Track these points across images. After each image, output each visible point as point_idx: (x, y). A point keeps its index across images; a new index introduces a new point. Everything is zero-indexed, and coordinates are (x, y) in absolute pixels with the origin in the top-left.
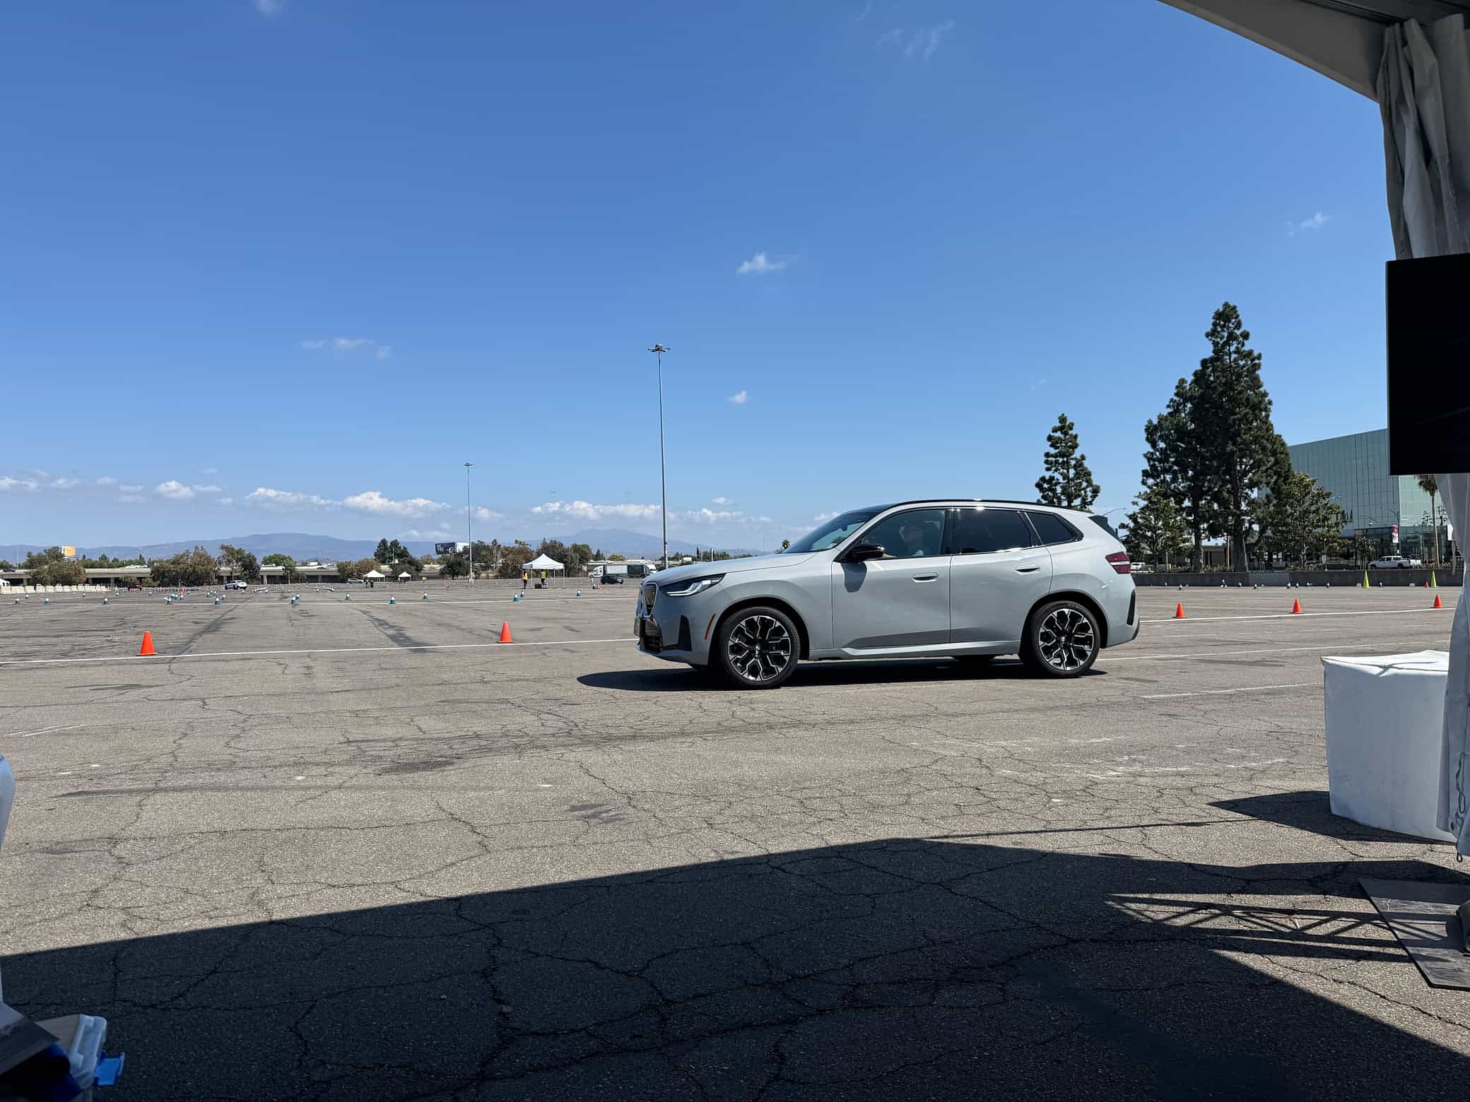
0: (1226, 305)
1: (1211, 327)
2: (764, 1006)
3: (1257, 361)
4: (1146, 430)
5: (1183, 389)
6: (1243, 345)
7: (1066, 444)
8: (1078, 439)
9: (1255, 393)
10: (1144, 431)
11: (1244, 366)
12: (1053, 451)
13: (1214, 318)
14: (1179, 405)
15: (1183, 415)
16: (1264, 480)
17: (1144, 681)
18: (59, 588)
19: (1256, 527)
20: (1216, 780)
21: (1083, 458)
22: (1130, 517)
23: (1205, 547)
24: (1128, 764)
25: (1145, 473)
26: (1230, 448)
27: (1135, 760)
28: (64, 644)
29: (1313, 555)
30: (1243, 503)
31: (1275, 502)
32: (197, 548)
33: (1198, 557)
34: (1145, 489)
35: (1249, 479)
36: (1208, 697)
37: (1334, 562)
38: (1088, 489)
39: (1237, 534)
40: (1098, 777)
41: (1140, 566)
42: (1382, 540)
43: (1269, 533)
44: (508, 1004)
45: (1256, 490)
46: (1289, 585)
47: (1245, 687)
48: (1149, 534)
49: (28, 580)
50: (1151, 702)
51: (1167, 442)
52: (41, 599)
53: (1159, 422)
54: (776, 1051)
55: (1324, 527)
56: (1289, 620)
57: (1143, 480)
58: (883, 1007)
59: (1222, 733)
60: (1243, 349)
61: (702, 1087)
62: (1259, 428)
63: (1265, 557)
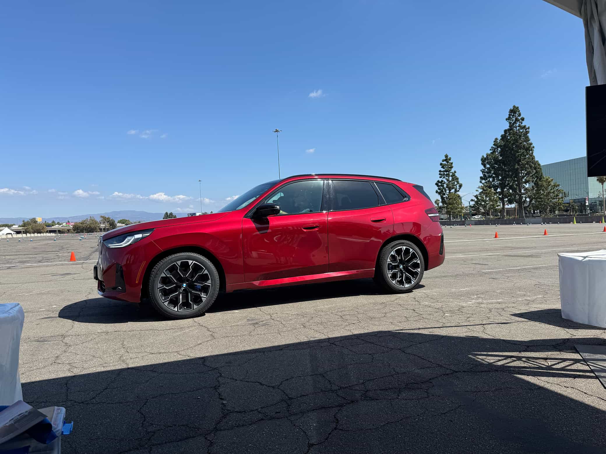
0: (514, 106)
1: (508, 116)
2: (329, 399)
3: (528, 130)
5: (497, 142)
6: (522, 123)
7: (448, 166)
8: (453, 164)
9: (527, 143)
10: (480, 160)
11: (522, 132)
12: (442, 170)
13: (509, 112)
14: (495, 149)
15: (497, 153)
16: (531, 180)
17: (483, 264)
18: (36, 235)
19: (528, 200)
20: (513, 305)
21: (455, 172)
22: (475, 196)
23: (506, 208)
24: (476, 299)
25: (481, 178)
26: (517, 166)
27: (479, 297)
28: (39, 257)
29: (552, 211)
30: (522, 190)
31: (536, 189)
32: (91, 217)
33: (504, 212)
34: (481, 185)
35: (525, 180)
36: (509, 271)
37: (561, 214)
38: (457, 185)
39: (520, 203)
40: (464, 304)
41: (479, 217)
42: (581, 204)
43: (533, 202)
44: (225, 400)
45: (528, 184)
46: (542, 223)
47: (524, 266)
48: (483, 203)
49: (23, 231)
50: (486, 273)
51: (490, 164)
52: (29, 239)
53: (487, 156)
54: (335, 418)
55: (557, 199)
56: (543, 238)
57: (480, 181)
58: (378, 399)
59: (516, 285)
60: (521, 125)
61: (305, 433)
62: (529, 158)
63: (532, 212)
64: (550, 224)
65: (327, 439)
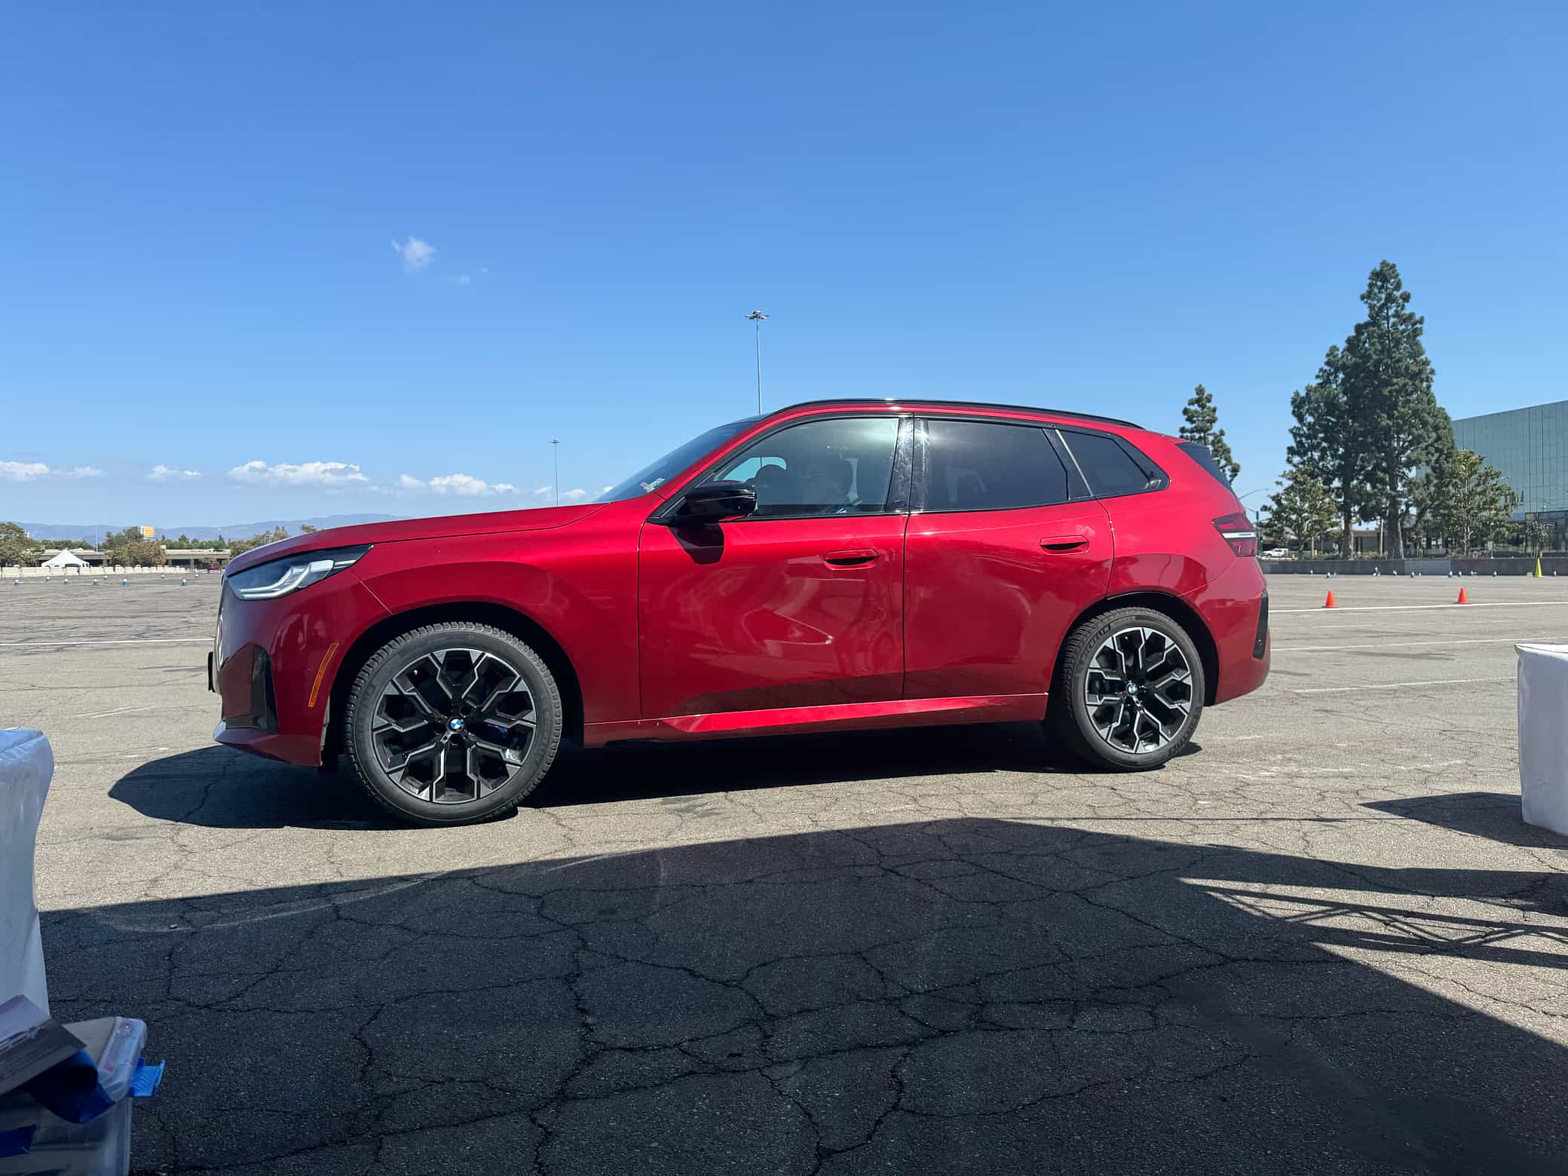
0: (1384, 263)
1: (1367, 288)
2: (878, 1024)
3: (1418, 326)
4: (1293, 403)
5: (1335, 357)
6: (1403, 308)
7: (1204, 417)
8: (1217, 413)
9: (1416, 361)
10: (1290, 404)
11: (1404, 331)
12: (1188, 426)
13: (1370, 278)
14: (1329, 374)
15: (1334, 386)
16: (1424, 458)
17: (1296, 674)
18: (138, 569)
19: (1413, 511)
20: (1385, 783)
21: (1222, 433)
22: (1273, 498)
23: (1355, 533)
24: (1282, 764)
25: (1291, 450)
26: (1385, 422)
27: (1290, 759)
28: (139, 625)
29: (1478, 541)
30: (1399, 484)
31: (1435, 482)
33: (1347, 541)
34: (1289, 468)
35: (1408, 457)
36: (1367, 693)
37: (1501, 549)
38: (1226, 468)
39: (1393, 519)
40: (1251, 778)
41: (1282, 553)
42: (1556, 524)
43: (1428, 516)
44: (593, 1014)
45: (1414, 469)
46: (1451, 573)
47: (1409, 682)
48: (1294, 517)
49: (108, 561)
50: (1306, 697)
51: (1316, 415)
52: (120, 580)
53: (1307, 394)
54: (894, 1077)
55: (1491, 509)
56: (1457, 610)
57: (1289, 458)
58: (1015, 1029)
59: (1388, 730)
60: (1403, 312)
61: (810, 1116)
62: (1419, 400)
63: (1424, 544)
64: (1471, 577)
65: (869, 1137)
